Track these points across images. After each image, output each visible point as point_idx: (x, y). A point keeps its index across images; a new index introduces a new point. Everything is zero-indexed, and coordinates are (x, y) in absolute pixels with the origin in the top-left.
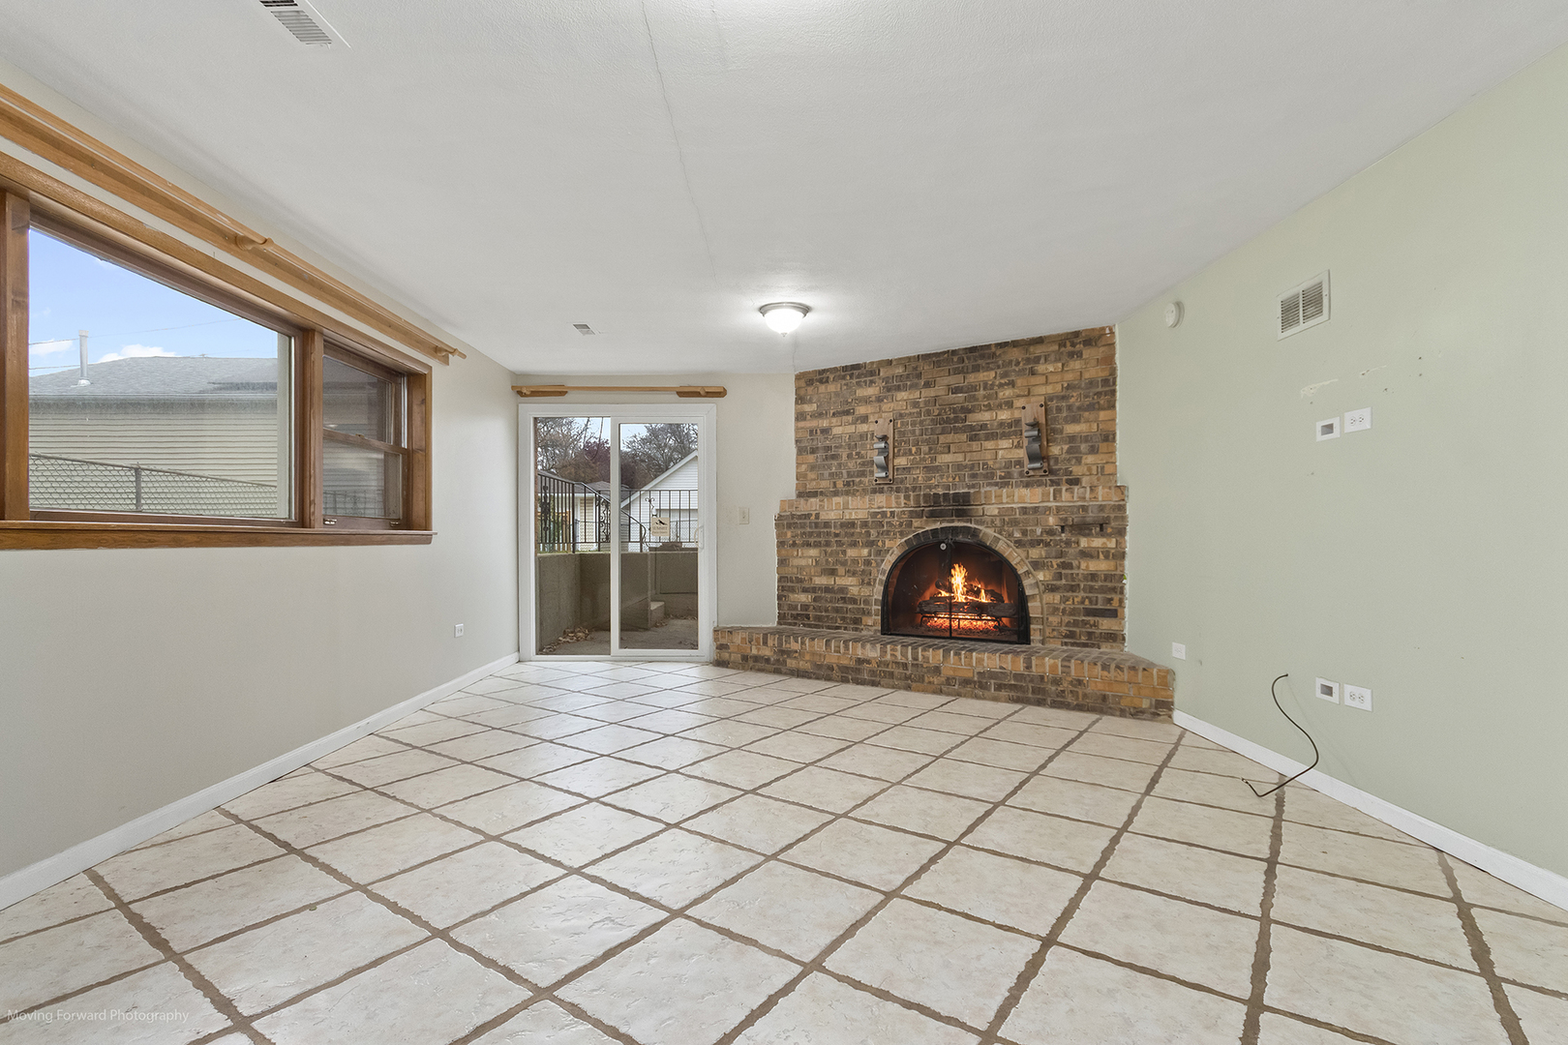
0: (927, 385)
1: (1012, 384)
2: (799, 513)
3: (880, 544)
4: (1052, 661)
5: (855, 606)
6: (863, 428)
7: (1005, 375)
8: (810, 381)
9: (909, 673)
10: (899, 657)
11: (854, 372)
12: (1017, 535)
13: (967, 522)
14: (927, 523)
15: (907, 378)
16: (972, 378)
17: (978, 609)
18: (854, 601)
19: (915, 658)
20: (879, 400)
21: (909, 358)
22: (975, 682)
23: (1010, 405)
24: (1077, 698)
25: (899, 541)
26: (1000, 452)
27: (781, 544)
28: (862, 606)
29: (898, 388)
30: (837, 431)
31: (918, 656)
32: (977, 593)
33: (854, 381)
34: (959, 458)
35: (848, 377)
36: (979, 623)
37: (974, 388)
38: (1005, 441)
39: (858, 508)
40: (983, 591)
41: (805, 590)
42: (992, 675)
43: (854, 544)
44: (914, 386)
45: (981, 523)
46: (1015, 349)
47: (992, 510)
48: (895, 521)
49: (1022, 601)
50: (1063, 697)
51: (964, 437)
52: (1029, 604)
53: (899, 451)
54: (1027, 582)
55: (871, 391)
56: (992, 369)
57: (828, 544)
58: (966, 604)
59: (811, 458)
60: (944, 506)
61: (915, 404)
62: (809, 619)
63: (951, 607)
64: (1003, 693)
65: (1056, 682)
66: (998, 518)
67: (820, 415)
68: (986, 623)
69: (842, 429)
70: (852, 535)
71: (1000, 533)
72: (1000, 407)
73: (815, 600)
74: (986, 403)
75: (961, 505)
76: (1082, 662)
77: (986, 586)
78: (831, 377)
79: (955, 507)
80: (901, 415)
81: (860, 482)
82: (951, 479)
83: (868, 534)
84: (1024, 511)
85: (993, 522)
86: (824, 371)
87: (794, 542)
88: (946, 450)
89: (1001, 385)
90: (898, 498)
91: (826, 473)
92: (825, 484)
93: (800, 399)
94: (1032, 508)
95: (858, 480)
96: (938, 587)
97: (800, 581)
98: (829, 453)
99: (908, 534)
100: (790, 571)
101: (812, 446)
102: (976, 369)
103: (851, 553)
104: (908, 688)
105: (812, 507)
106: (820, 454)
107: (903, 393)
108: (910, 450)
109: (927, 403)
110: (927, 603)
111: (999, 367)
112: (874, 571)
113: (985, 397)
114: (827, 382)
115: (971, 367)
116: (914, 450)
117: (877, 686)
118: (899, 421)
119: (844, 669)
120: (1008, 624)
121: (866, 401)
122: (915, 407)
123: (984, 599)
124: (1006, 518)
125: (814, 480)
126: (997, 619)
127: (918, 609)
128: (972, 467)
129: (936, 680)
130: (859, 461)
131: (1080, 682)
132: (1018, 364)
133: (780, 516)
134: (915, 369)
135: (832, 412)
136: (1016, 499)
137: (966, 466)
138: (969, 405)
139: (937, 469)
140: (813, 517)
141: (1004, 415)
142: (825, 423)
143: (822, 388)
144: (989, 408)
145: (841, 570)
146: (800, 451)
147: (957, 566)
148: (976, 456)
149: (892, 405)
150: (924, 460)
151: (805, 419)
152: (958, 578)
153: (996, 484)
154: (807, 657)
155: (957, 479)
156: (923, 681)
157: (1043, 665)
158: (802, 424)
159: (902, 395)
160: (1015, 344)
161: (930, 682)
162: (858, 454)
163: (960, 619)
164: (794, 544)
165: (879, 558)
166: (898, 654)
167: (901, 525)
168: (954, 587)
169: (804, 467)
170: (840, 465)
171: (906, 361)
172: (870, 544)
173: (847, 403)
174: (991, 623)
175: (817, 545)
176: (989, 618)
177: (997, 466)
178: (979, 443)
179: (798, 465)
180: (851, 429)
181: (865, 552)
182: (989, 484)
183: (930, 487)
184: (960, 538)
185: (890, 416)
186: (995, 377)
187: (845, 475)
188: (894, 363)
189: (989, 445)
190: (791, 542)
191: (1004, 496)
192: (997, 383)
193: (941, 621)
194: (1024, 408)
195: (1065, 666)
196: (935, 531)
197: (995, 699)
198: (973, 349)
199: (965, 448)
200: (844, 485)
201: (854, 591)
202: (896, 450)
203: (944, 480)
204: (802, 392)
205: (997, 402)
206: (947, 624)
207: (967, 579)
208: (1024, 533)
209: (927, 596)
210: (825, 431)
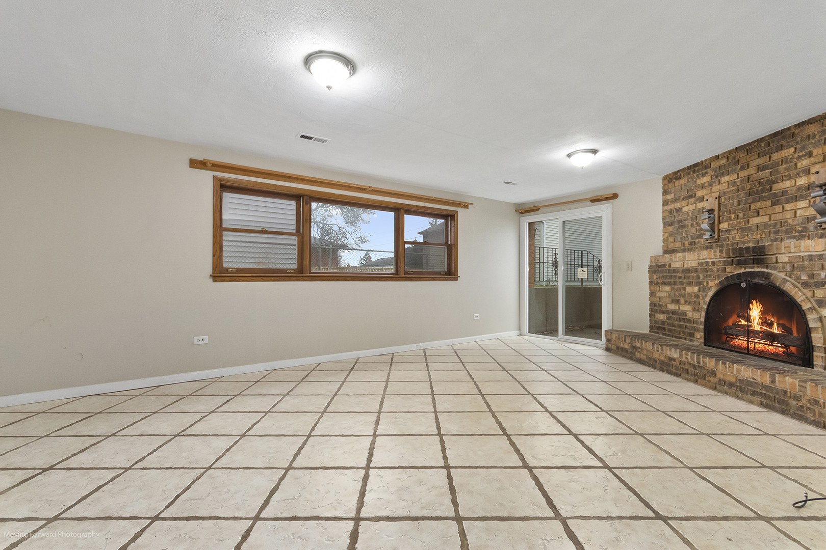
0: (742, 168)
1: (810, 154)
2: (660, 264)
3: (705, 283)
4: (791, 380)
5: (691, 325)
6: (700, 205)
7: (803, 148)
8: (671, 178)
9: (696, 371)
10: (690, 360)
11: (696, 169)
12: (804, 278)
13: (764, 267)
14: (735, 269)
15: (729, 165)
16: (775, 157)
17: (772, 338)
18: (689, 321)
19: (699, 363)
20: (711, 185)
21: (729, 152)
22: (737, 386)
23: (807, 172)
24: (814, 415)
25: (717, 282)
26: (799, 212)
27: (651, 283)
28: (695, 325)
29: (723, 174)
30: (685, 209)
31: (700, 361)
32: (771, 325)
33: (695, 175)
34: (766, 219)
35: (692, 173)
36: (771, 347)
37: (776, 164)
38: (802, 202)
39: (691, 260)
40: (776, 324)
41: (663, 312)
42: (749, 383)
43: (690, 284)
44: (734, 171)
45: (775, 269)
46: (811, 125)
47: (784, 258)
48: (715, 268)
49: (806, 332)
50: (803, 412)
51: (769, 203)
52: (812, 335)
53: (723, 218)
54: (811, 317)
55: (705, 180)
56: (792, 146)
57: (675, 283)
58: (761, 332)
59: (671, 229)
60: (747, 257)
61: (734, 183)
62: (665, 330)
63: (749, 333)
64: (757, 399)
65: (797, 398)
66: (788, 265)
67: (675, 200)
68: (776, 348)
69: (688, 208)
70: (689, 277)
71: (790, 277)
72: (798, 175)
73: (668, 318)
74: (786, 174)
75: (759, 255)
76: (816, 385)
77: (778, 319)
78: (682, 174)
79: (755, 257)
80: (724, 193)
81: (699, 242)
82: (759, 236)
83: (699, 277)
84: (811, 258)
85: (784, 268)
86: (678, 171)
87: (657, 282)
88: (756, 214)
89: (799, 158)
90: (715, 252)
91: (679, 238)
92: (678, 245)
93: (665, 192)
94: (817, 255)
95: (697, 241)
96: (739, 316)
97: (660, 306)
98: (681, 224)
99: (722, 277)
100: (656, 300)
101: (672, 221)
102: (781, 148)
103: (689, 289)
104: (696, 382)
105: (666, 260)
106: (676, 225)
107: (726, 177)
108: (730, 217)
109: (742, 182)
110: (731, 328)
111: (797, 143)
112: (701, 302)
113: (785, 169)
114: (680, 178)
115: (774, 148)
116: (733, 216)
117: (679, 377)
118: (723, 198)
119: (662, 362)
120: (795, 352)
121: (703, 187)
122: (734, 186)
123: (775, 330)
124: (796, 265)
125: (673, 242)
126: (786, 346)
127: (723, 331)
128: (775, 225)
129: (713, 379)
130: (698, 228)
131: (816, 402)
132: (814, 136)
133: (651, 266)
134: (734, 158)
135: (682, 197)
136: (802, 249)
137: (770, 225)
138: (773, 178)
139: (749, 229)
140: (667, 266)
141: (802, 181)
142: (678, 205)
143: (677, 183)
144: (789, 178)
145: (682, 301)
146: (666, 224)
147: (754, 302)
148: (778, 217)
149: (718, 186)
150: (740, 223)
151: (668, 204)
152: (755, 311)
153: (795, 237)
154: (645, 352)
155: (763, 236)
156: (705, 379)
157: (784, 382)
158: (666, 208)
159: (726, 179)
160: (810, 121)
161: (709, 381)
162: (697, 223)
163: (755, 343)
164: (657, 283)
165: (704, 294)
166: (689, 357)
167: (718, 271)
168: (752, 318)
169: (667, 235)
170: (686, 231)
171: (727, 155)
172: (699, 284)
173: (691, 190)
174: (780, 349)
175: (669, 284)
176: (779, 345)
177: (795, 222)
178: (781, 206)
179: (664, 233)
180: (693, 207)
181: (696, 289)
182: (789, 238)
183: (744, 243)
184: (757, 280)
185: (717, 195)
186: (795, 152)
187: (690, 238)
188: (720, 157)
189: (788, 207)
190: (656, 282)
191: (792, 247)
192: (796, 156)
193: (741, 341)
194: (818, 172)
195: (802, 386)
196: (739, 275)
197: (750, 402)
198: (776, 134)
199: (770, 211)
200: (689, 245)
201: (690, 314)
202: (721, 218)
203: (754, 237)
204: (666, 187)
205: (795, 172)
206: (745, 344)
207: (763, 313)
208: (812, 276)
209: (730, 322)
210: (678, 210)
